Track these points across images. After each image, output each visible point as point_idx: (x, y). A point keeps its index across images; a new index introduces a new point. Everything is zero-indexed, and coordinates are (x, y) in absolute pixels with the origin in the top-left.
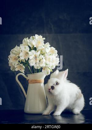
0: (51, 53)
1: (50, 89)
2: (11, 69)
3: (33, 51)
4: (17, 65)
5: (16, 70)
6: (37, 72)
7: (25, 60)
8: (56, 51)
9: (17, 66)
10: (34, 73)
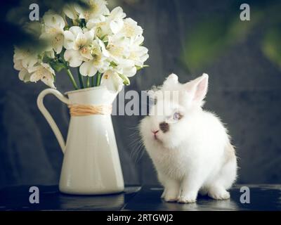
0: (124, 35)
1: (157, 132)
2: (21, 77)
3: (76, 29)
4: (35, 65)
5: (34, 79)
6: (93, 86)
7: (55, 53)
8: (140, 30)
9: (36, 69)
10: (82, 88)
